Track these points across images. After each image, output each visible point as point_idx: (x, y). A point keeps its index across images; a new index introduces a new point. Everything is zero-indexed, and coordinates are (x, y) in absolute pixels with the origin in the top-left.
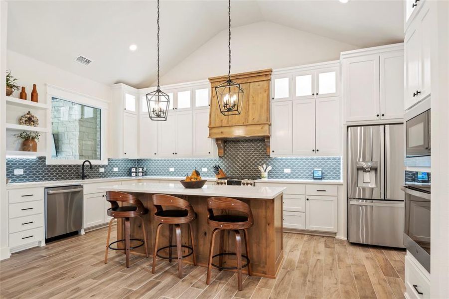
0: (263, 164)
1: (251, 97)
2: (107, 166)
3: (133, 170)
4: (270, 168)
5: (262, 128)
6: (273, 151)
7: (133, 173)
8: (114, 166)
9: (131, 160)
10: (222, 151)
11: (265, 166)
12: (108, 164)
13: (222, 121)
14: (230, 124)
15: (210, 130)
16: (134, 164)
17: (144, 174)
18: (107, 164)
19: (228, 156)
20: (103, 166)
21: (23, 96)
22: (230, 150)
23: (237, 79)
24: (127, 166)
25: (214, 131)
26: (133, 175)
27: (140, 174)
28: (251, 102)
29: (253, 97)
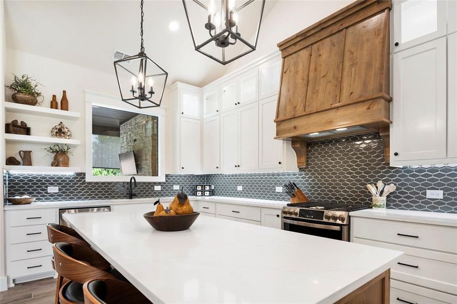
0: (377, 180)
1: (347, 54)
2: (164, 183)
3: (199, 188)
4: (391, 188)
5: (369, 108)
6: (396, 154)
7: (198, 192)
8: (174, 184)
9: (198, 176)
10: (303, 159)
11: (380, 184)
12: (166, 181)
13: (295, 107)
14: (308, 111)
15: (277, 126)
16: (201, 181)
17: (211, 193)
18: (164, 181)
19: (313, 167)
20: (159, 184)
21: (54, 105)
22: (317, 157)
23: (322, 29)
24: (192, 183)
25: (285, 126)
26: (198, 194)
27: (207, 193)
28: (347, 64)
29: (352, 53)
